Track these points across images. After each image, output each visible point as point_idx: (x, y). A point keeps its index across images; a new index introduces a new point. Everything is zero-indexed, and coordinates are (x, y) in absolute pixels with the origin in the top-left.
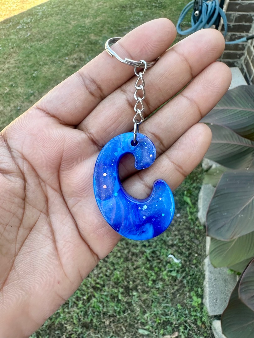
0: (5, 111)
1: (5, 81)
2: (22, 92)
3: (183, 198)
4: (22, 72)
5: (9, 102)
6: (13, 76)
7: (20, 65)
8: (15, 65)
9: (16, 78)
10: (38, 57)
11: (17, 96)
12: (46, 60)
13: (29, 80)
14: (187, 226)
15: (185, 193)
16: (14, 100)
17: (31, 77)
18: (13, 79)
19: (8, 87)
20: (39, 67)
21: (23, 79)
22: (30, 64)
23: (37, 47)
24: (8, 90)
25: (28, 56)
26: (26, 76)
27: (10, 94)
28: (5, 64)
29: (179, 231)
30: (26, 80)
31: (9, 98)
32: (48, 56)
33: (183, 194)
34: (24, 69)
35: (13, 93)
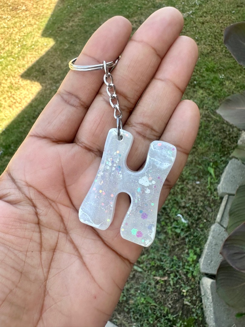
0: (62, 65)
1: (66, 38)
3: (207, 168)
4: (83, 31)
6: (74, 34)
7: (82, 24)
8: (78, 23)
9: (77, 36)
10: (100, 17)
14: (203, 194)
15: (211, 164)
18: (74, 37)
19: (68, 43)
21: (82, 38)
22: (91, 23)
23: (102, 8)
24: (68, 46)
25: (91, 16)
27: (68, 50)
28: (69, 22)
29: (194, 196)
31: (67, 53)
33: (209, 165)
34: (85, 28)
35: (71, 49)
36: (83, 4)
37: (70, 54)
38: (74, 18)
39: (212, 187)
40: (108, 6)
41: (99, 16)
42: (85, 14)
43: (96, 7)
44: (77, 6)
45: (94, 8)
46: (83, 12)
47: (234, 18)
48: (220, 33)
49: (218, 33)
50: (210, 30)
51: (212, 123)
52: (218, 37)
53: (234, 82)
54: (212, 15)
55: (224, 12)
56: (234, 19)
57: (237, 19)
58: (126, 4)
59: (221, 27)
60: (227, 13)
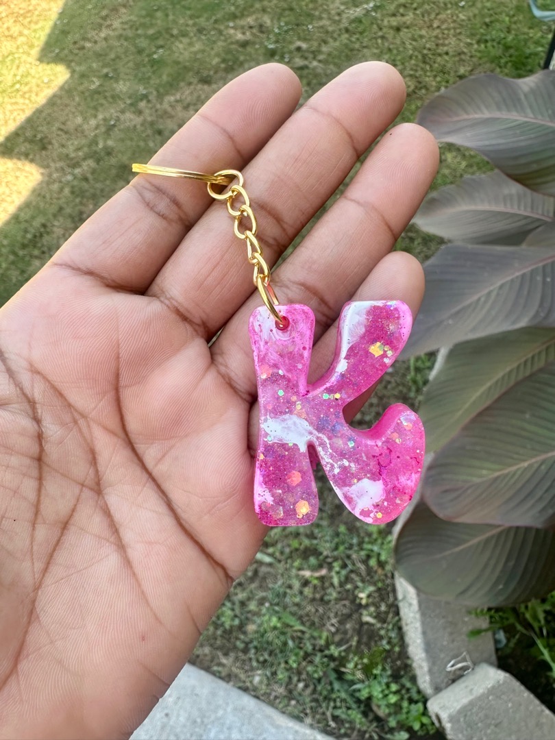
0: (85, 127)
1: (94, 65)
2: (125, 90)
4: (132, 49)
5: (95, 108)
6: (112, 56)
7: (130, 33)
8: (120, 32)
9: (118, 60)
10: (171, 17)
11: (113, 97)
12: (187, 25)
13: (144, 66)
14: (401, 392)
16: (107, 105)
17: (149, 61)
18: (111, 63)
19: (99, 77)
20: (168, 40)
21: (131, 64)
22: (151, 32)
24: (97, 83)
25: (151, 14)
26: (139, 58)
27: (99, 93)
28: (101, 30)
29: (381, 398)
30: (138, 66)
31: (97, 100)
32: (191, 17)
34: (137, 42)
35: (106, 91)
38: (111, 20)
39: (419, 378)
41: (167, 15)
47: (463, 18)
48: (435, 50)
49: (429, 49)
50: (414, 43)
51: (419, 244)
52: (430, 58)
53: (464, 155)
54: (418, 12)
55: (442, 5)
56: (463, 20)
57: (469, 20)
59: (436, 37)
60: (449, 6)
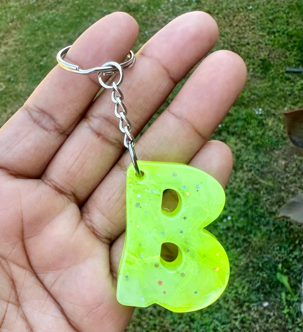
36: (17, 16)
37: (10, 100)
40: (56, 15)
42: (23, 32)
43: (39, 18)
44: (9, 20)
45: (36, 20)
46: (19, 28)
58: (84, 10)
